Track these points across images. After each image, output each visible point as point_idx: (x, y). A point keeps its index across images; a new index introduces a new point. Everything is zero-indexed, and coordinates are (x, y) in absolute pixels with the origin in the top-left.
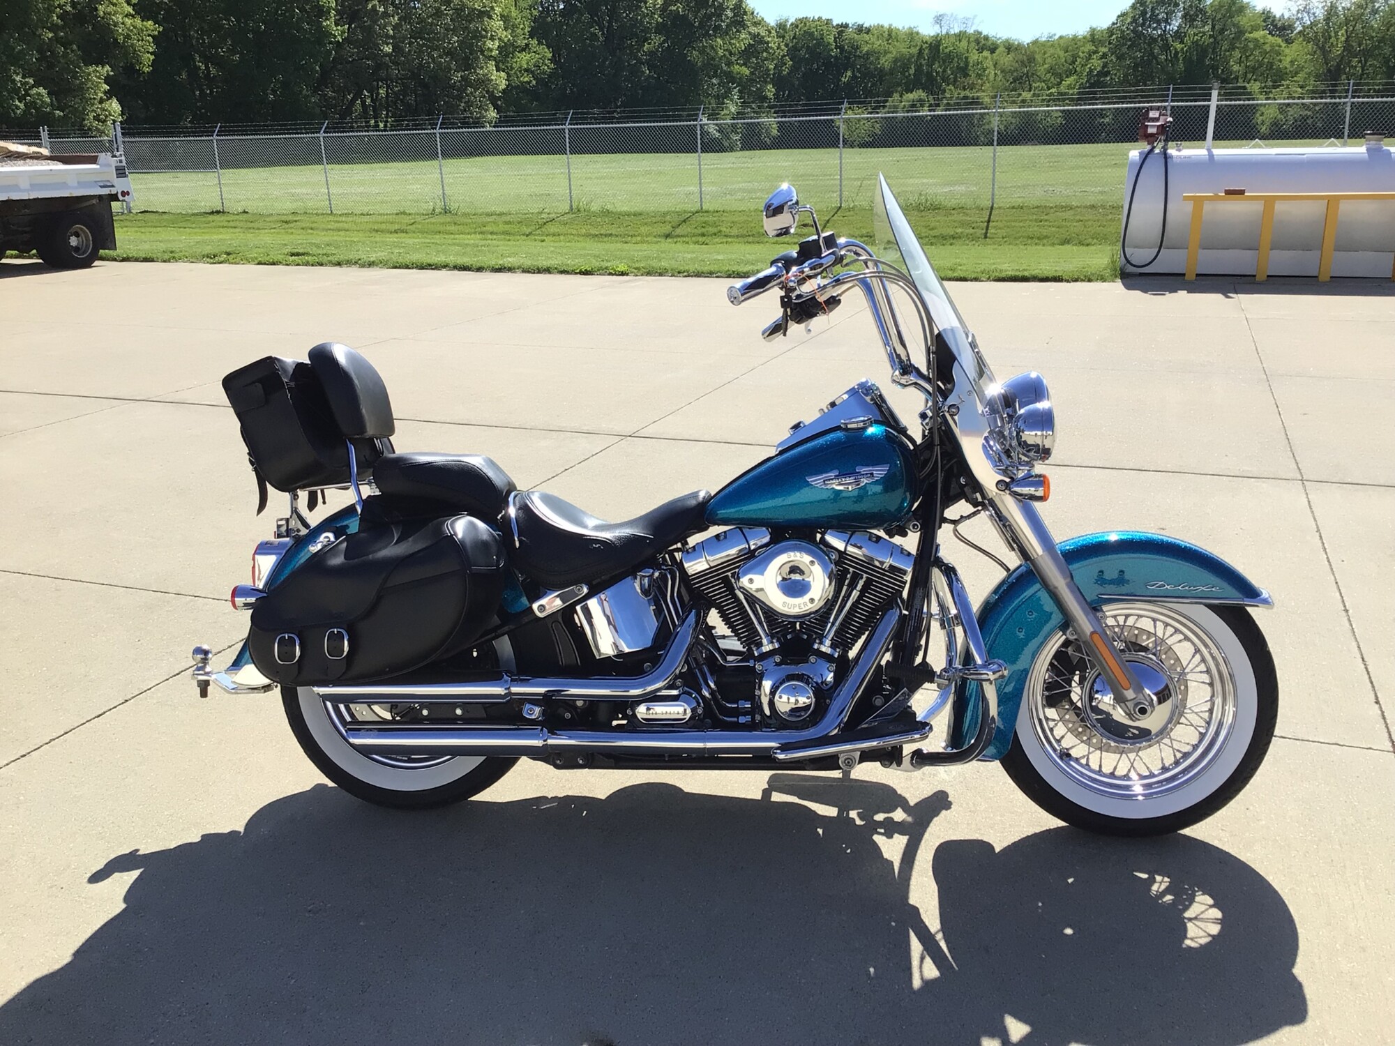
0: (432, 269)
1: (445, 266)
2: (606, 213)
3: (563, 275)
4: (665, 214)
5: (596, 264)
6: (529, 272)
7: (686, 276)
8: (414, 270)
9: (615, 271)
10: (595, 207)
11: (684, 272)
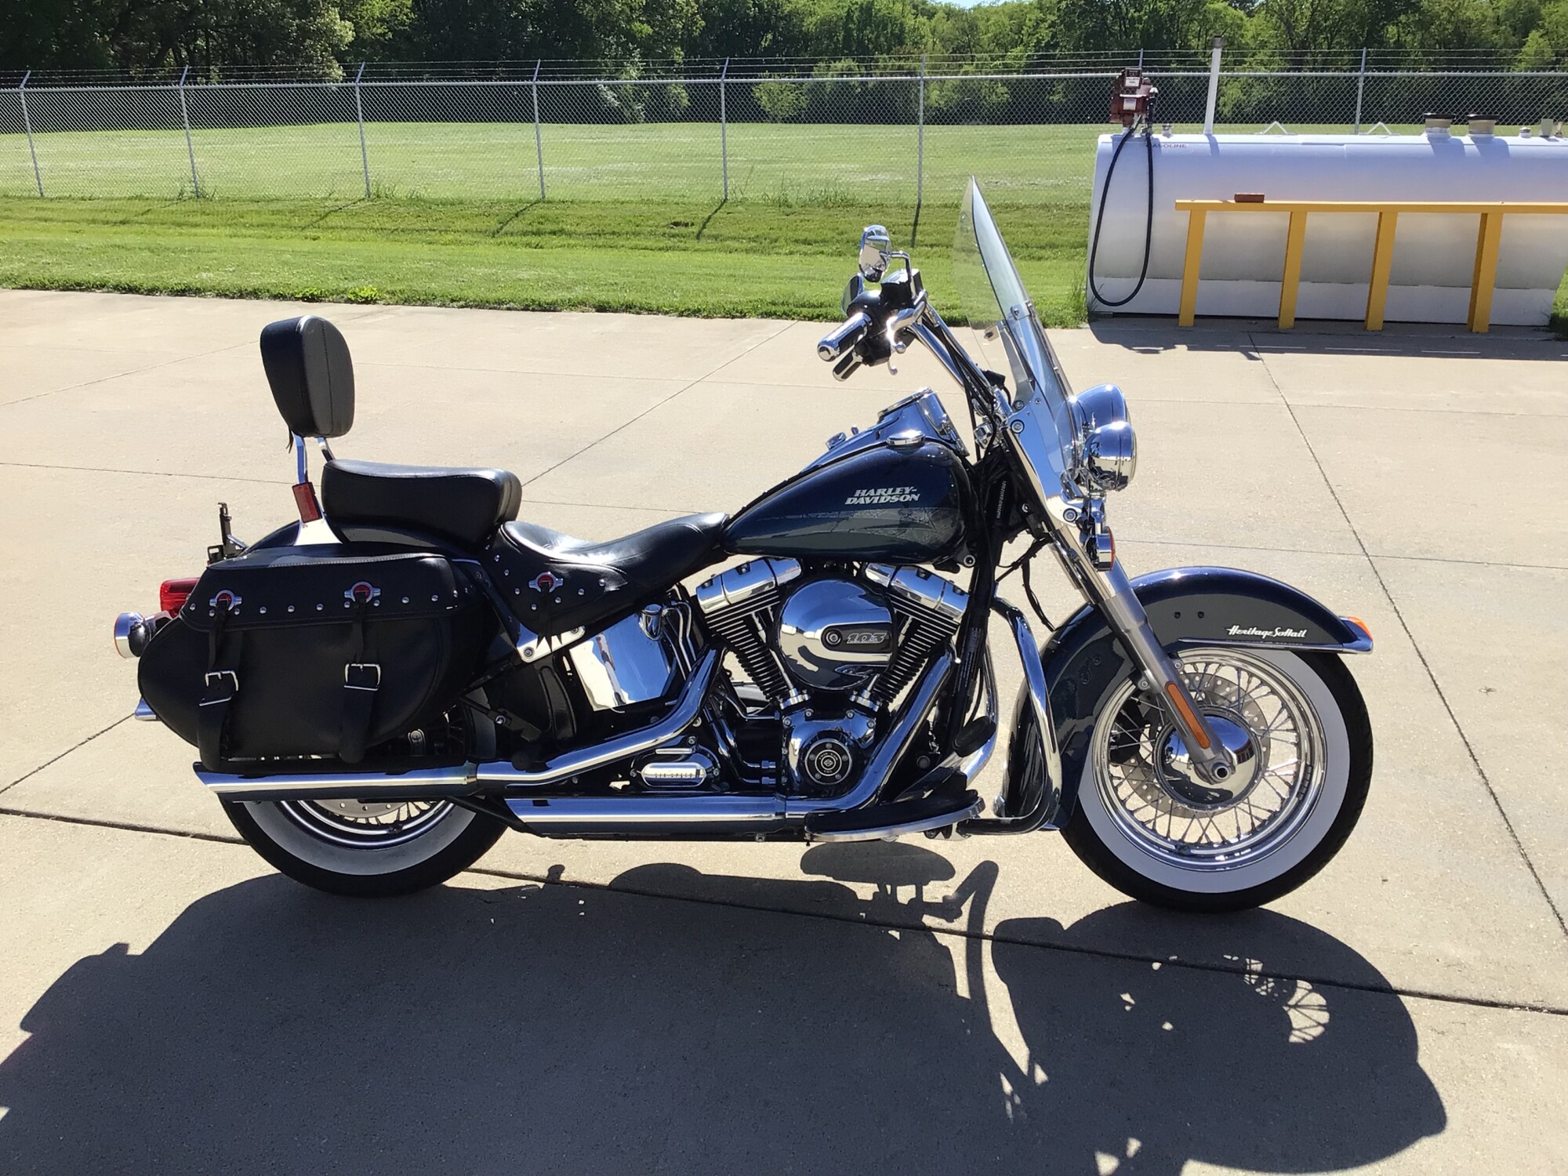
0: (81, 290)
1: (101, 286)
2: (415, 201)
3: (276, 302)
4: (492, 204)
5: (332, 283)
6: (226, 296)
7: (462, 307)
8: (53, 293)
9: (357, 295)
10: (401, 192)
11: (460, 300)
